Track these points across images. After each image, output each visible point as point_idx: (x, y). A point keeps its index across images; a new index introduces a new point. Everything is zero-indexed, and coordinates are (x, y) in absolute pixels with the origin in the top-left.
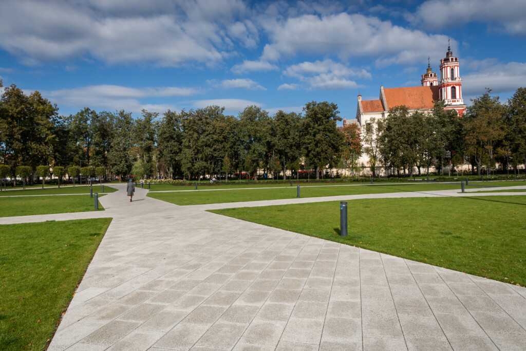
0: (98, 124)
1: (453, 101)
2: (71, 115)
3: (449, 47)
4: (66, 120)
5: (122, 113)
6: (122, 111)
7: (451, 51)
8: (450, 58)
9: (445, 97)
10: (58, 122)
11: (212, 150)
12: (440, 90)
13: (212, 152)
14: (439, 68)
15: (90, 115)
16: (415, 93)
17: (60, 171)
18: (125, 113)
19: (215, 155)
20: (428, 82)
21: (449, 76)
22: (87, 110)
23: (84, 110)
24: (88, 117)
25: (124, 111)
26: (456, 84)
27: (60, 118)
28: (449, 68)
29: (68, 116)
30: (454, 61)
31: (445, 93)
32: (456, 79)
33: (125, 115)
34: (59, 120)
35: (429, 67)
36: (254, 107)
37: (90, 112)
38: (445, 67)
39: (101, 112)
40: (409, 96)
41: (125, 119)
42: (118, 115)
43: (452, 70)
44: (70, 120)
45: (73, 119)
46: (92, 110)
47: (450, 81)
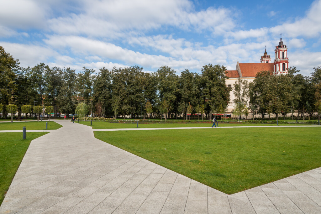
0: (50, 76)
1: (283, 73)
2: (29, 67)
3: (281, 39)
4: (25, 70)
5: (68, 69)
6: (69, 68)
7: (282, 41)
8: (282, 45)
9: (279, 70)
10: (19, 72)
11: (135, 97)
12: (275, 65)
13: (135, 98)
14: (275, 52)
15: (44, 69)
16: (258, 67)
17: (13, 108)
18: (70, 70)
19: (138, 101)
20: (265, 61)
21: (281, 56)
22: (42, 65)
23: (40, 64)
24: (43, 70)
25: (70, 68)
26: (286, 62)
27: (20, 69)
28: (281, 52)
29: (27, 67)
30: (284, 47)
31: (279, 67)
32: (285, 58)
33: (71, 71)
34: (19, 70)
35: (266, 51)
36: (166, 67)
37: (44, 66)
38: (278, 51)
39: (53, 67)
40: (255, 68)
41: (71, 74)
42: (65, 71)
43: (283, 53)
44: (28, 71)
45: (30, 71)
46: (46, 65)
47: (282, 60)
